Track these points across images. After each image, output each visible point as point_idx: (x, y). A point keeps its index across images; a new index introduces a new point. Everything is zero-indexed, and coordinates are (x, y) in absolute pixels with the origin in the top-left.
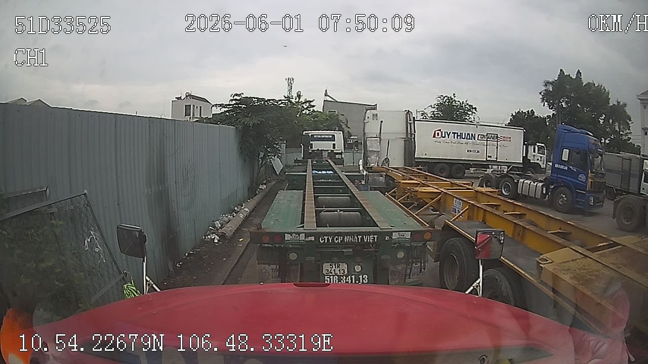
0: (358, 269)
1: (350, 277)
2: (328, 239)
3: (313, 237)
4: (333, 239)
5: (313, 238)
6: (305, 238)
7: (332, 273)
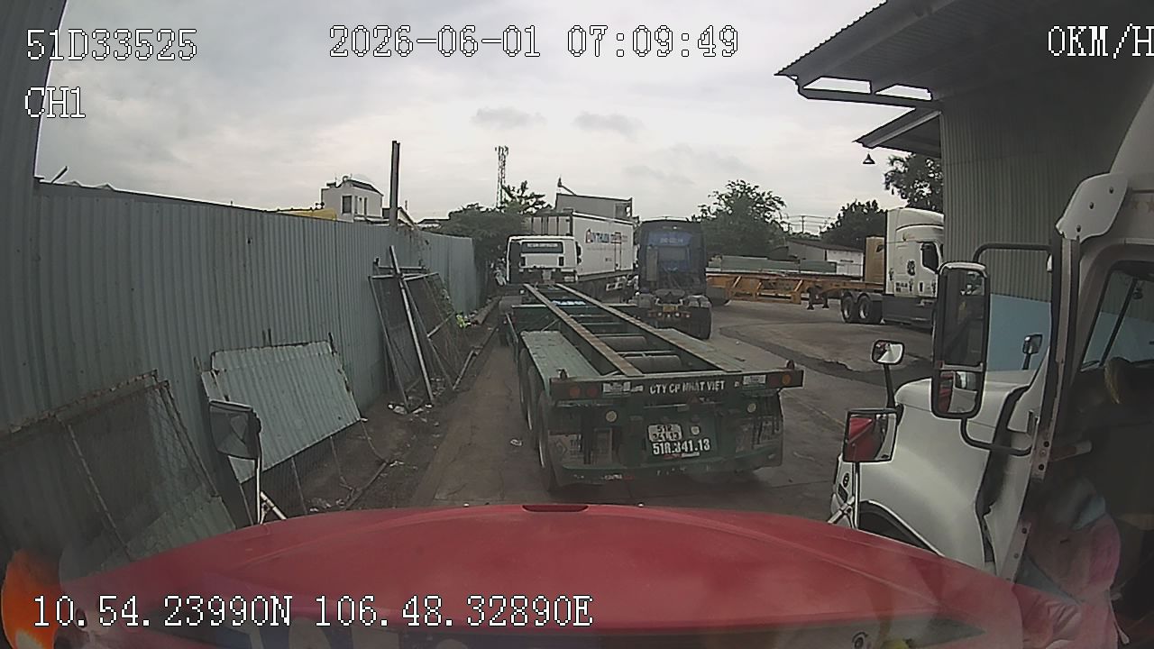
0: (695, 430)
1: (686, 443)
2: (661, 388)
3: (641, 387)
4: (668, 387)
5: (641, 389)
6: (631, 388)
7: (661, 439)
